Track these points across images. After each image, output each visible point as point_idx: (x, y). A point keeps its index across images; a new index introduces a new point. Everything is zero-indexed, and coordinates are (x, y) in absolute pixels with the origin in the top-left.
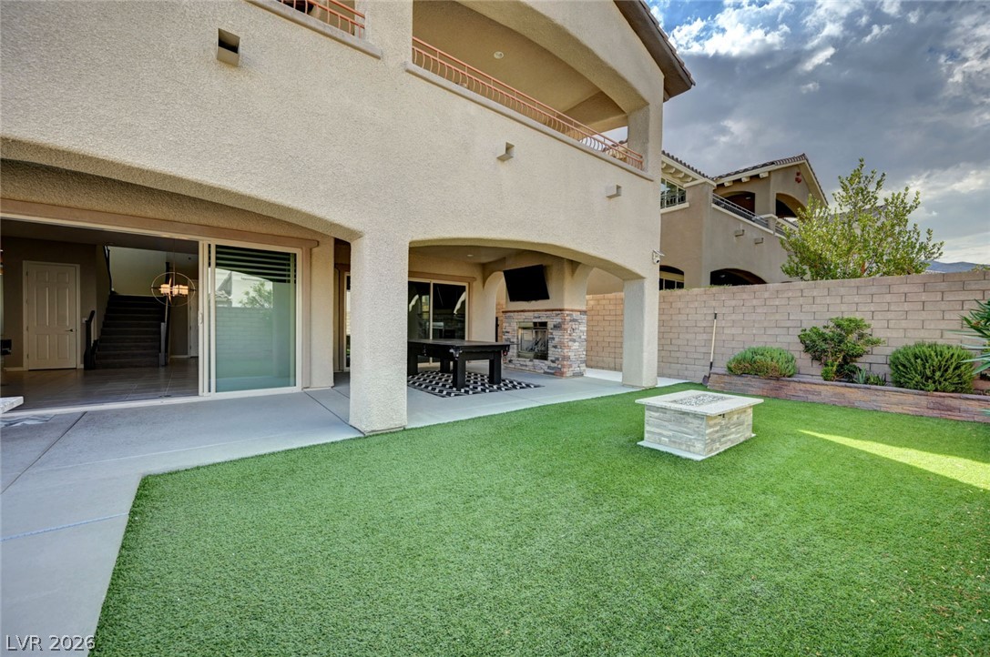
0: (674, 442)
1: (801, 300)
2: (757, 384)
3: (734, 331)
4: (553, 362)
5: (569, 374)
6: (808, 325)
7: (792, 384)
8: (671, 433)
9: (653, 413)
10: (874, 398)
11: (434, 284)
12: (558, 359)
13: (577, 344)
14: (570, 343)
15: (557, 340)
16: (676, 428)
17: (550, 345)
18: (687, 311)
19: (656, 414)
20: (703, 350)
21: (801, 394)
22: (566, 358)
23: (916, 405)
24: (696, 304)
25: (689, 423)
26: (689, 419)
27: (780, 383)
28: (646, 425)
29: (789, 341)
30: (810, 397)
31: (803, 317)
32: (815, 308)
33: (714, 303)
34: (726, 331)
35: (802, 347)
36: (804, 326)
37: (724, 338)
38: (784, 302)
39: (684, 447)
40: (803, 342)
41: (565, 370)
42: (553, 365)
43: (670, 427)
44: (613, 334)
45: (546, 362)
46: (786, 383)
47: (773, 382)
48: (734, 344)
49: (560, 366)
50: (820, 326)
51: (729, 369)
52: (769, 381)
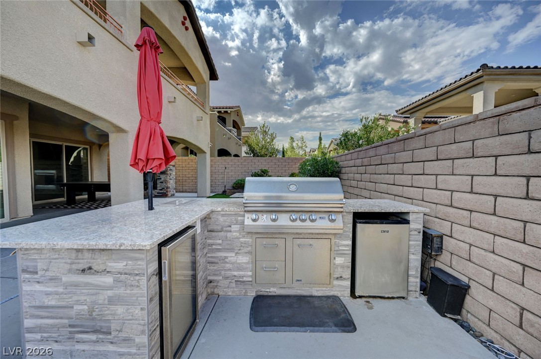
1: (251, 163)
3: (232, 173)
4: (160, 190)
5: (170, 195)
11: (66, 146)
12: (164, 188)
13: (172, 181)
14: (170, 181)
15: (163, 179)
17: (158, 181)
18: (215, 166)
20: (222, 181)
22: (168, 188)
24: (219, 163)
32: (255, 166)
33: (225, 163)
34: (230, 174)
38: (247, 164)
41: (168, 193)
42: (161, 191)
44: (181, 176)
45: (156, 190)
48: (232, 178)
49: (165, 192)
50: (257, 171)
51: (233, 187)
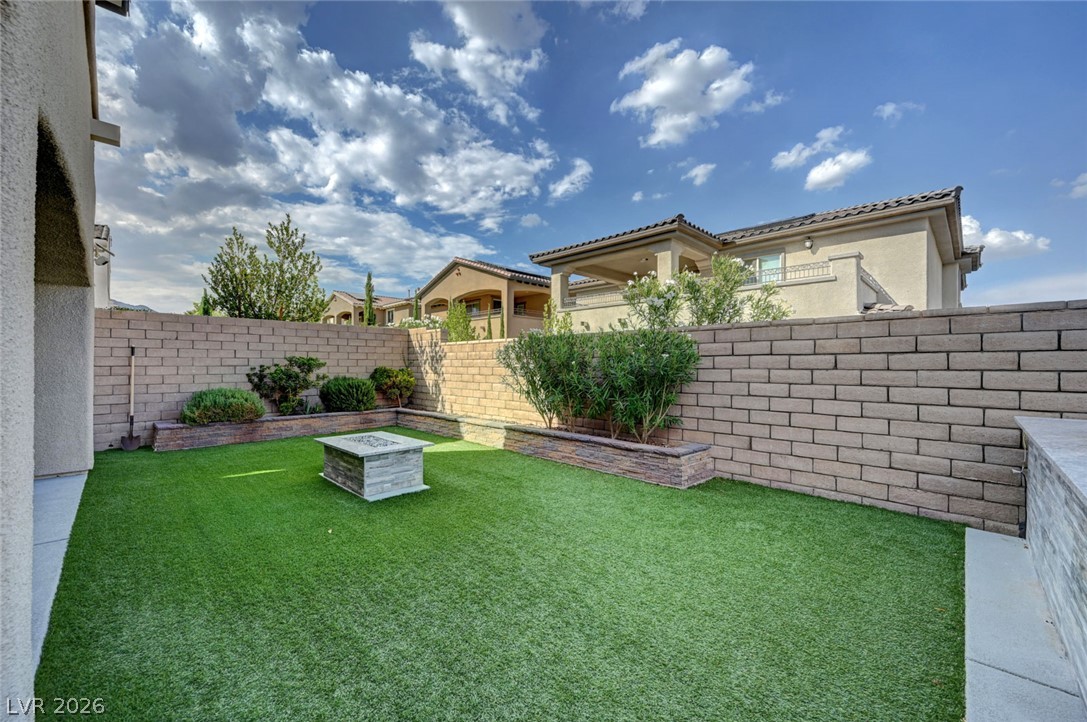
0: (397, 484)
1: (248, 338)
2: (228, 431)
3: (163, 371)
6: (256, 363)
7: (266, 424)
8: (393, 477)
9: (373, 463)
10: (330, 423)
16: (398, 469)
19: (377, 463)
21: (274, 432)
23: (355, 423)
25: (409, 460)
26: (409, 456)
27: (253, 425)
28: (365, 479)
29: (235, 380)
30: (284, 433)
31: (250, 355)
32: (261, 346)
33: (129, 333)
34: (152, 372)
35: (250, 386)
36: (252, 364)
37: (147, 381)
38: (230, 338)
39: (405, 485)
40: (250, 381)
43: (393, 470)
46: (259, 424)
47: (245, 426)
52: (239, 426)
